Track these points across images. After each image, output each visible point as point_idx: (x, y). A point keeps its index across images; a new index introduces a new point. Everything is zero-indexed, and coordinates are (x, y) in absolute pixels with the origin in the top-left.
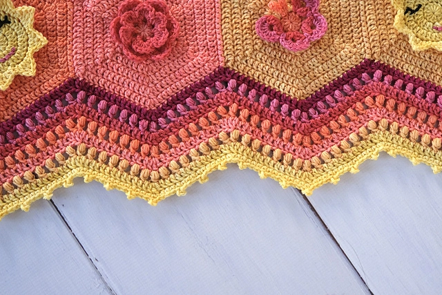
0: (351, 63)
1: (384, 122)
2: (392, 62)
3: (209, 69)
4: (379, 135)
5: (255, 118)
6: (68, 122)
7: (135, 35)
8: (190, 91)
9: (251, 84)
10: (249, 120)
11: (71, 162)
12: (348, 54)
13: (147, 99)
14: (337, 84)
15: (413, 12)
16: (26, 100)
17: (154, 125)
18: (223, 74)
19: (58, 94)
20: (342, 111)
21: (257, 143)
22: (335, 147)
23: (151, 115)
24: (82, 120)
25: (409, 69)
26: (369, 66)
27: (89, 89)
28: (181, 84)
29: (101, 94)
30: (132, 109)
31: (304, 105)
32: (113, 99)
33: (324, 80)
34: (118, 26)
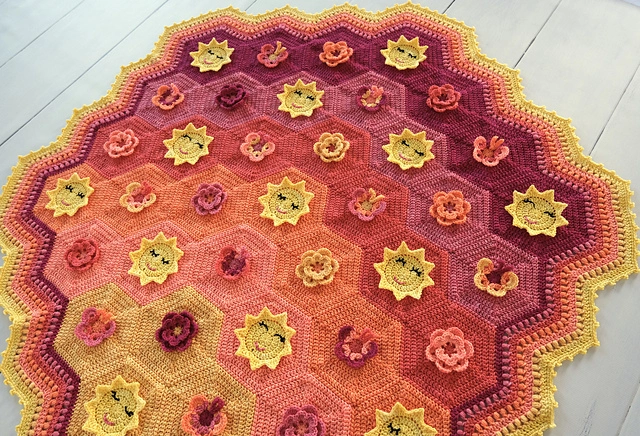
0: (77, 370)
1: (41, 401)
2: (81, 395)
3: (65, 293)
4: (34, 399)
5: (40, 326)
6: (35, 240)
7: (79, 251)
8: (55, 289)
9: (61, 318)
10: (39, 322)
11: (16, 248)
12: (82, 366)
13: (48, 271)
14: (64, 365)
15: (114, 396)
16: (44, 219)
17: (34, 278)
18: (65, 301)
19: (45, 227)
20: (48, 373)
21: (27, 331)
22: (25, 375)
23: (40, 275)
24: (36, 245)
25: (77, 407)
26: (76, 380)
27: (51, 243)
28: (57, 284)
29: (50, 249)
30: (43, 266)
31: (50, 349)
32: (47, 256)
33: (67, 357)
34: (80, 241)
